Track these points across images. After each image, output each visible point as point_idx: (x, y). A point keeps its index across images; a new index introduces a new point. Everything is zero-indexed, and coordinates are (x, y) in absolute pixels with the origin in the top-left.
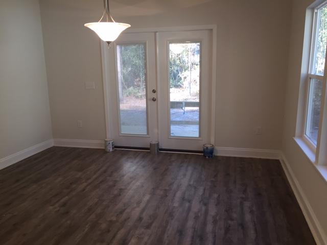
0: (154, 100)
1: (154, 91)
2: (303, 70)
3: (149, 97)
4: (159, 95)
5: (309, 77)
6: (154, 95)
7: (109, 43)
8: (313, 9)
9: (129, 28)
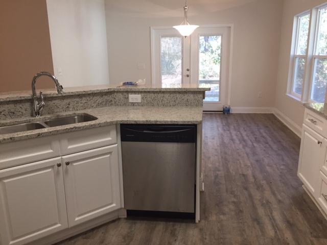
0: (188, 76)
1: (188, 70)
2: (292, 53)
3: (184, 74)
4: (192, 73)
5: (295, 57)
6: (188, 73)
7: (186, 37)
8: (298, 17)
9: (198, 28)
